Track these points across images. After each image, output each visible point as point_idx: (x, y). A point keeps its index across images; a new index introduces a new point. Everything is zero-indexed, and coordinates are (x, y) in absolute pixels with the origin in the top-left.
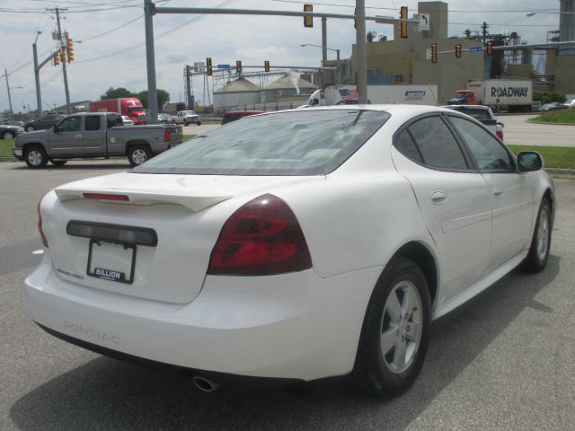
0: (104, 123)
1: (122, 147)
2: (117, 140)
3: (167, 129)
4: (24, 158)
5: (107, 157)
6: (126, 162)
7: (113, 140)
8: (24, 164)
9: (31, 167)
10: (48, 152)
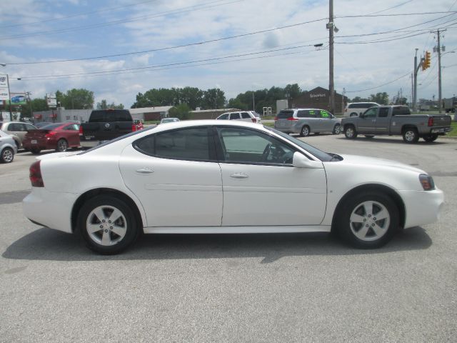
0: (391, 112)
1: (399, 129)
2: (396, 123)
3: (430, 118)
4: (344, 132)
5: (390, 135)
6: (401, 138)
7: (394, 124)
8: (343, 136)
9: (347, 138)
10: (357, 130)
